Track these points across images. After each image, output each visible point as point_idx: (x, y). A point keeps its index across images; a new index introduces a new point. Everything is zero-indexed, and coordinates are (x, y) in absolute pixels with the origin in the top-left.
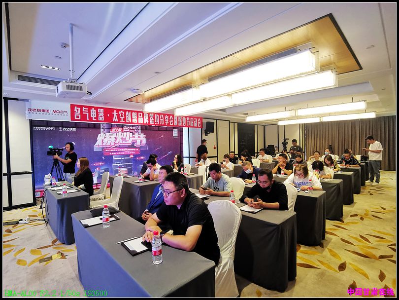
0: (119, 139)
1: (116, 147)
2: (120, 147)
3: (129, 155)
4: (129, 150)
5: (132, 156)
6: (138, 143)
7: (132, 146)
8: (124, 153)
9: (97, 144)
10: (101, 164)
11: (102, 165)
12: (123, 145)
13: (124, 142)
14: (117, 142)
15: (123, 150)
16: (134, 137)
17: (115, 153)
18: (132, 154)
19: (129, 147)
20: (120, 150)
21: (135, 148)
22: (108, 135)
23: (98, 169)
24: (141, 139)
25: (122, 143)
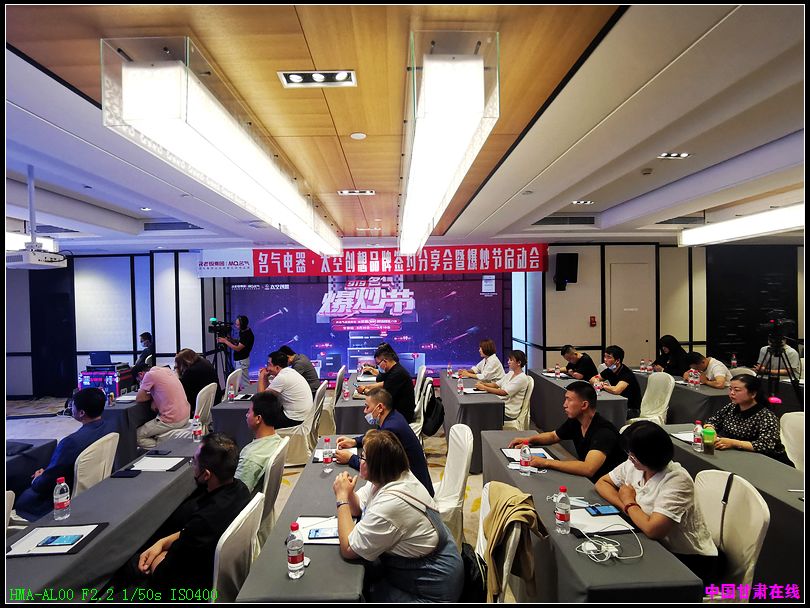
0: (361, 302)
1: (355, 316)
2: (362, 316)
3: (378, 332)
4: (379, 321)
5: (384, 334)
6: (398, 309)
7: (385, 314)
8: (368, 328)
9: (321, 310)
10: (327, 345)
11: (329, 349)
12: (368, 312)
13: (369, 307)
14: (357, 307)
15: (367, 322)
16: (389, 297)
17: (352, 328)
18: (384, 330)
19: (378, 316)
20: (363, 322)
21: (391, 317)
22: (340, 294)
23: (322, 354)
24: (403, 301)
25: (365, 308)
